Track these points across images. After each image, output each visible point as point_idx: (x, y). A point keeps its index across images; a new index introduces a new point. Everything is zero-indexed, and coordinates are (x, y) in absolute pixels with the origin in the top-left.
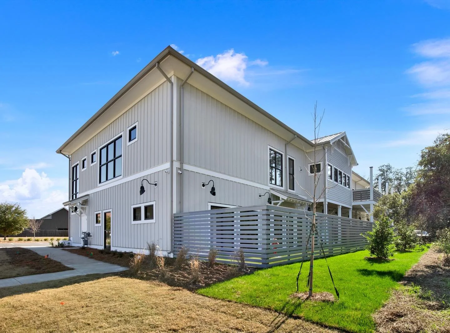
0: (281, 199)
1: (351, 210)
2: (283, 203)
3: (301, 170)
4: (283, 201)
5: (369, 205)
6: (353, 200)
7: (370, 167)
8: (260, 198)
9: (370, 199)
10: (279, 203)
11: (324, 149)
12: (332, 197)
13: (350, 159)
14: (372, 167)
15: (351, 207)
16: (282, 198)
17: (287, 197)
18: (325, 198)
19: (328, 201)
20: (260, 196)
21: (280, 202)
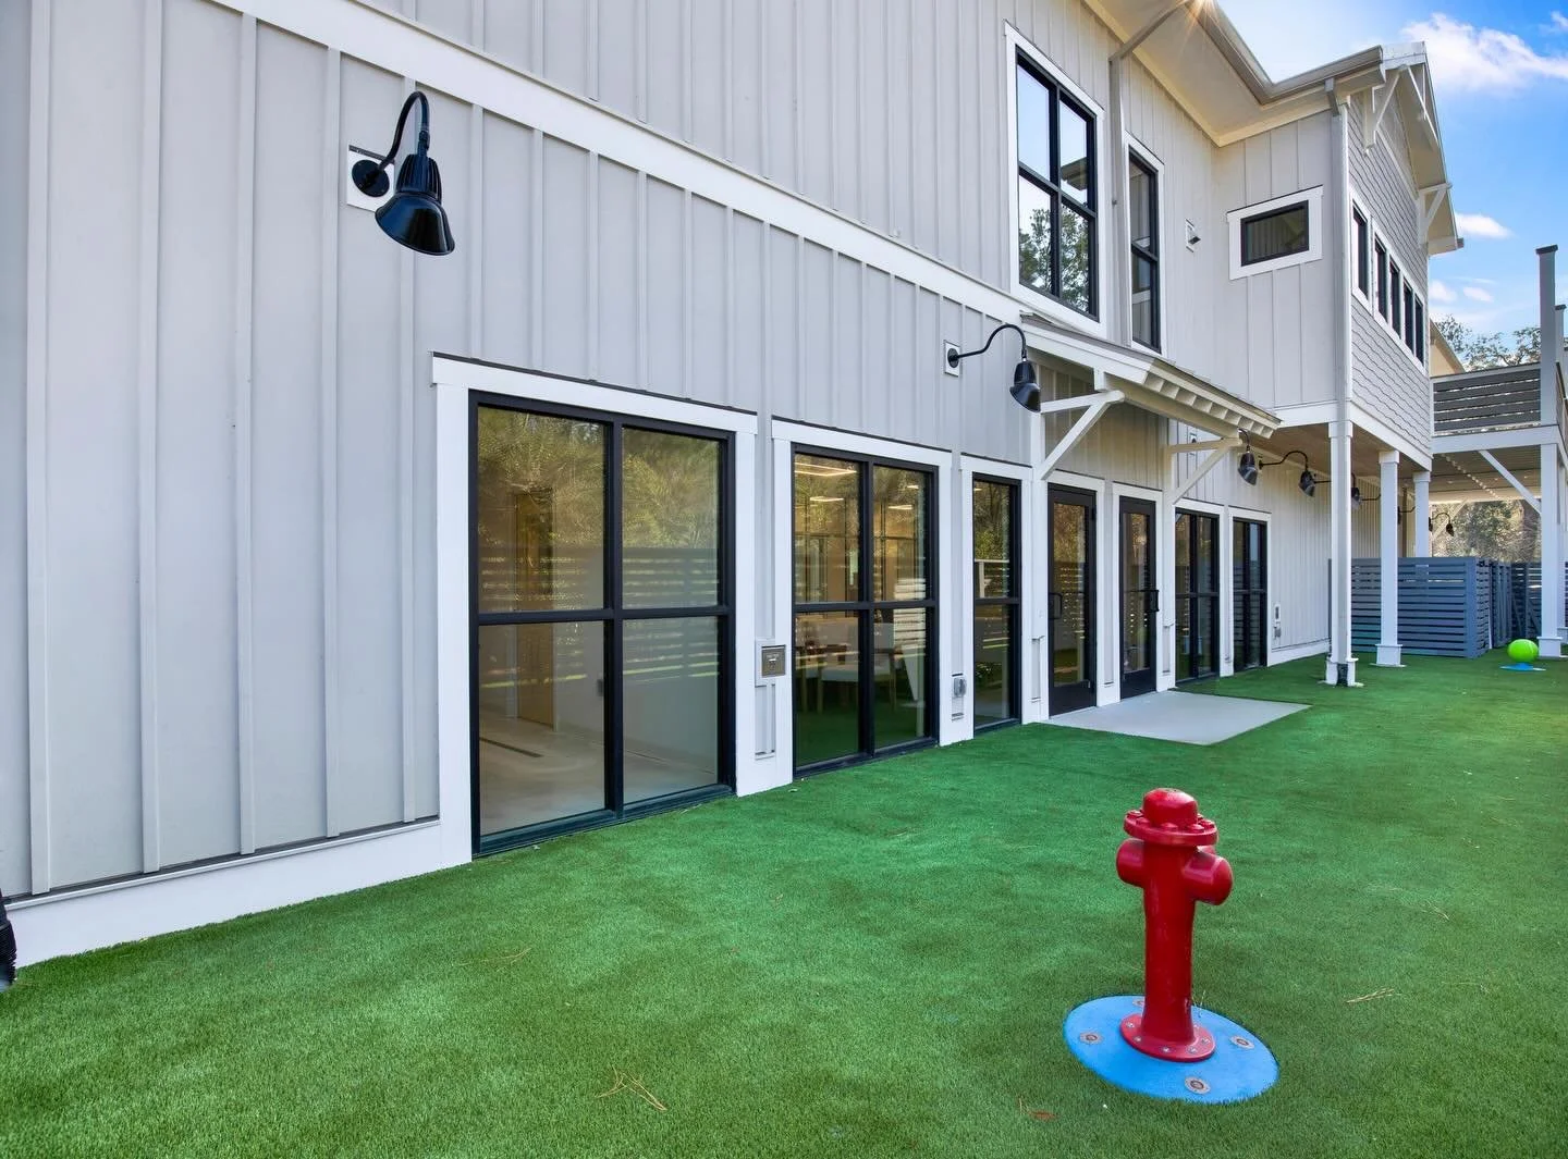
0: (1099, 383)
1: (1427, 477)
2: (1113, 410)
3: (1195, 240)
4: (1117, 396)
5: (1536, 450)
6: (1437, 428)
7: (1540, 251)
8: (955, 371)
9: (1538, 417)
10: (1080, 411)
11: (1335, 112)
12: (1370, 399)
13: (1428, 209)
14: (1553, 249)
15: (1427, 464)
16: (1110, 377)
17: (1148, 366)
18: (1339, 398)
19: (1355, 416)
20: (954, 359)
21: (1095, 405)
